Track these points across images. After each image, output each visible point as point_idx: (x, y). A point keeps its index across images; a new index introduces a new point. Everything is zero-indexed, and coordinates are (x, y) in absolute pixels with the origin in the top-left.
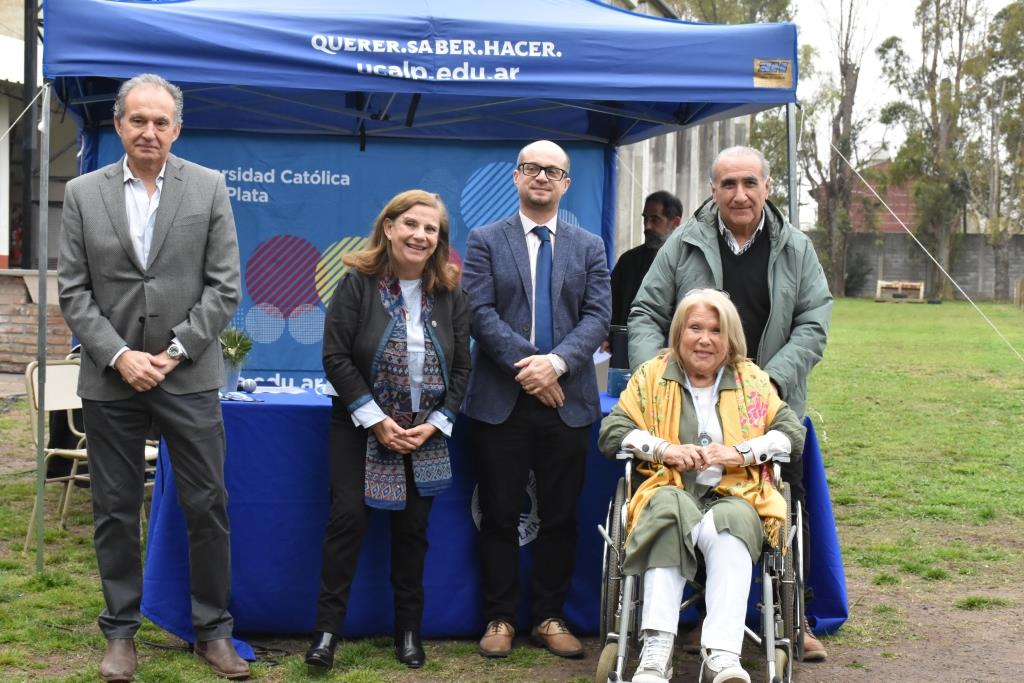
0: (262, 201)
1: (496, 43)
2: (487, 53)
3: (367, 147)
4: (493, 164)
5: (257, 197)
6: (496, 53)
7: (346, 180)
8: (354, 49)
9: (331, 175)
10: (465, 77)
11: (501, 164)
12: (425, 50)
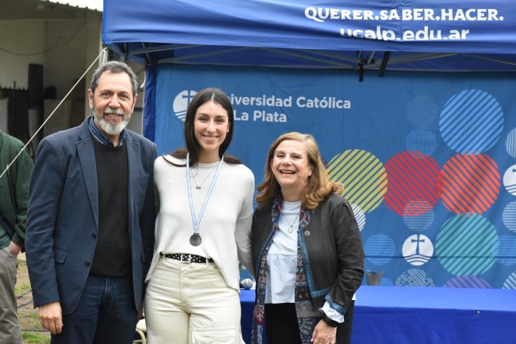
0: (281, 121)
1: (451, 11)
2: (443, 18)
3: (365, 79)
4: (466, 91)
5: (278, 118)
6: (451, 18)
7: (348, 105)
8: (338, 18)
9: (336, 101)
10: (426, 38)
11: (473, 91)
12: (394, 17)
